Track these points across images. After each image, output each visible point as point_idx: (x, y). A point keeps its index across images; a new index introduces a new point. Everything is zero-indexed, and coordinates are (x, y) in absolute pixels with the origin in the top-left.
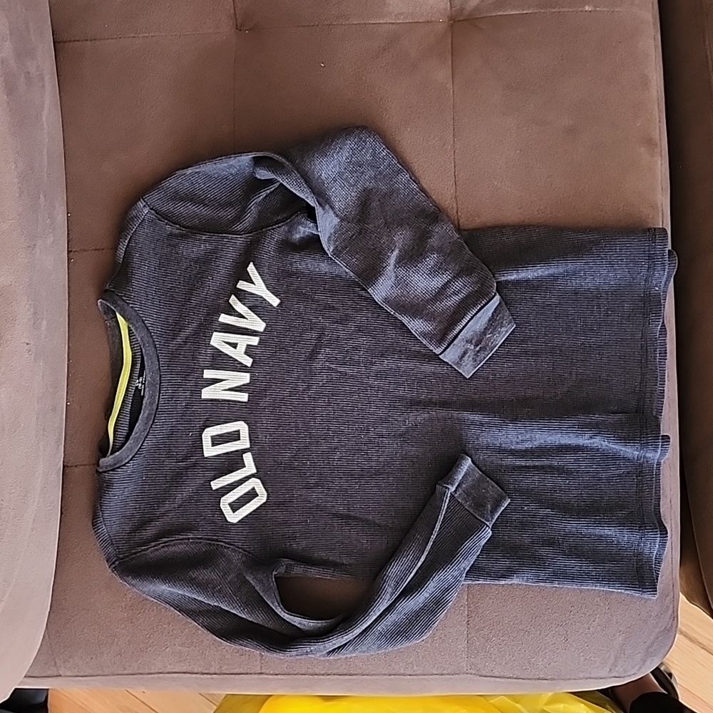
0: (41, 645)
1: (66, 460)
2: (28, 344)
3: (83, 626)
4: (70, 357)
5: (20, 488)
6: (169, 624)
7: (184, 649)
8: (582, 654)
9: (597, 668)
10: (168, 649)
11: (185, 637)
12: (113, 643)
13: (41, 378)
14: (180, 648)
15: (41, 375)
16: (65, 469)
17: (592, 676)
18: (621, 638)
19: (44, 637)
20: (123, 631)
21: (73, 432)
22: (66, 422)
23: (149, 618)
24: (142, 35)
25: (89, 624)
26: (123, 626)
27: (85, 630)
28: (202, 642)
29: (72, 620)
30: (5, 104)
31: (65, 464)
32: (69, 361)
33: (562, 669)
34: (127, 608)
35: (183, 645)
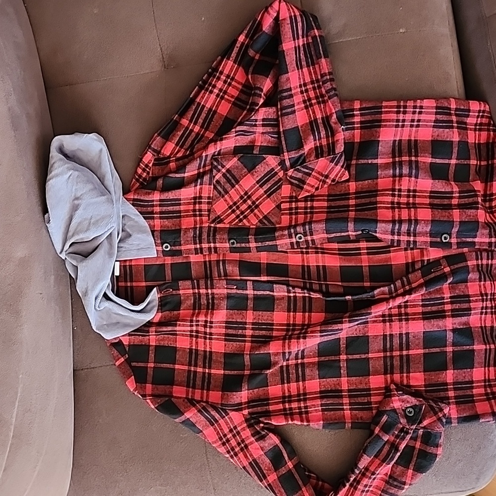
0: (69, 490)
1: (75, 366)
2: (41, 294)
3: (95, 476)
4: (73, 297)
5: (43, 389)
6: (151, 472)
7: (163, 488)
8: (434, 477)
9: (446, 486)
10: (152, 489)
11: (163, 480)
12: (115, 486)
13: (53, 315)
14: (160, 487)
15: (53, 312)
16: (75, 372)
17: (442, 492)
18: (460, 465)
19: (70, 485)
20: (122, 478)
21: (78, 347)
22: (73, 341)
23: (138, 468)
24: (102, 79)
25: (99, 475)
26: (121, 474)
27: (97, 479)
28: (174, 482)
29: (87, 473)
30: (13, 137)
31: (75, 369)
32: (72, 300)
33: (421, 488)
34: (123, 463)
35: (161, 485)
